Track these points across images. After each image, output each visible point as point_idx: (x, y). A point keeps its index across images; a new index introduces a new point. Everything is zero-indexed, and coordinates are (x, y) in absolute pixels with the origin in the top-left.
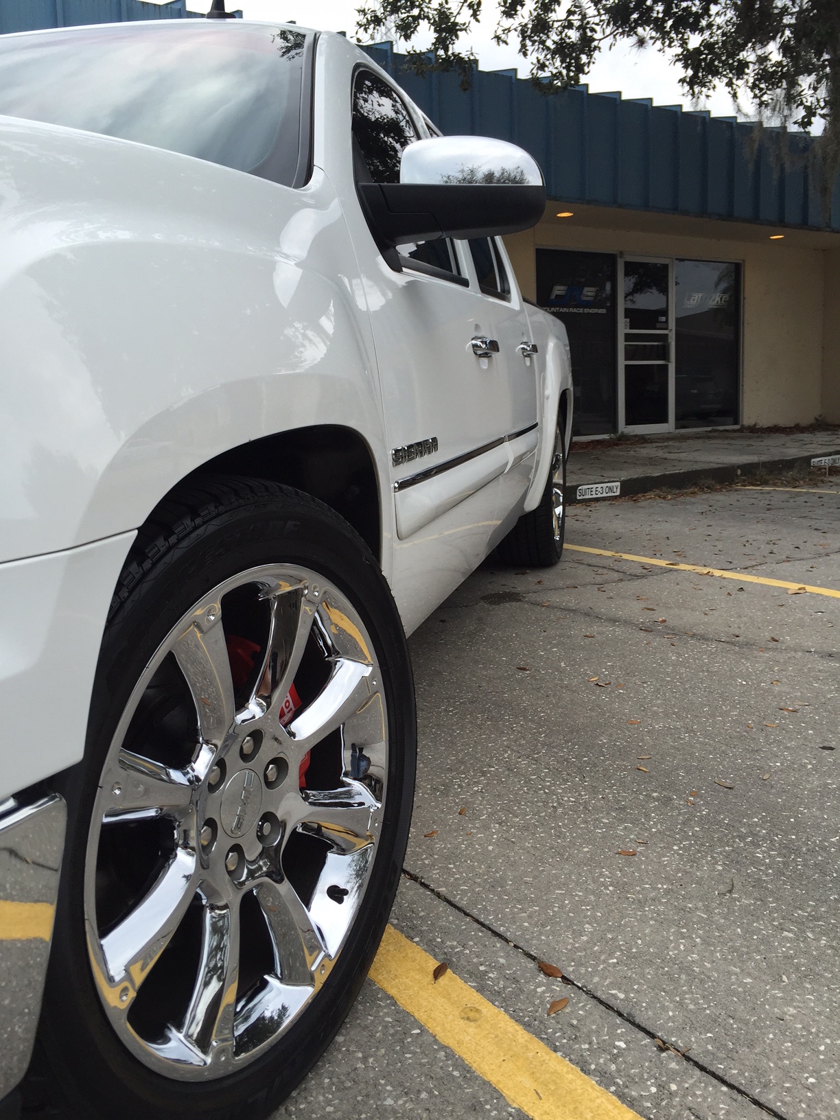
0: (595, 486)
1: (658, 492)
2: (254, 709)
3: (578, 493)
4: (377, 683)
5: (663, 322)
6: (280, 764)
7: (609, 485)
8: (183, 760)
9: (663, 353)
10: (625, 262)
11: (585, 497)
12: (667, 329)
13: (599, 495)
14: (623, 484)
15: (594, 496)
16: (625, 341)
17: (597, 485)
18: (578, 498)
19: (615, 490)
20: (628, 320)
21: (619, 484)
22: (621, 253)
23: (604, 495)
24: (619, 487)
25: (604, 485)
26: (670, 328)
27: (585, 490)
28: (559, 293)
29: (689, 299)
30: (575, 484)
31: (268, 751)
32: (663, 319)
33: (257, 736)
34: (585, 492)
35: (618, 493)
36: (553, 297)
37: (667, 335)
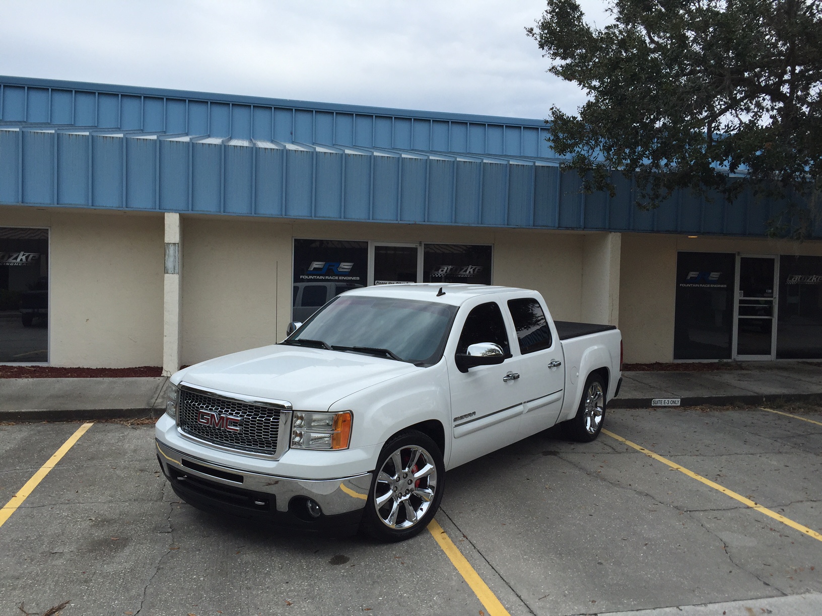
0: (663, 400)
1: (701, 407)
2: (407, 470)
3: (652, 402)
4: (435, 469)
5: (770, 293)
6: (411, 481)
7: (673, 400)
8: (393, 476)
9: (769, 312)
10: (742, 258)
11: (657, 405)
12: (772, 297)
13: (666, 405)
14: (682, 400)
15: (663, 405)
16: (739, 304)
17: (665, 399)
18: (652, 405)
19: (677, 403)
20: (742, 292)
21: (680, 399)
22: (739, 253)
23: (670, 405)
24: (679, 402)
25: (670, 400)
26: (774, 297)
27: (657, 401)
28: (692, 276)
29: (791, 279)
30: (651, 397)
31: (408, 478)
32: (770, 291)
33: (407, 474)
34: (657, 403)
35: (679, 405)
36: (689, 278)
37: (772, 301)
